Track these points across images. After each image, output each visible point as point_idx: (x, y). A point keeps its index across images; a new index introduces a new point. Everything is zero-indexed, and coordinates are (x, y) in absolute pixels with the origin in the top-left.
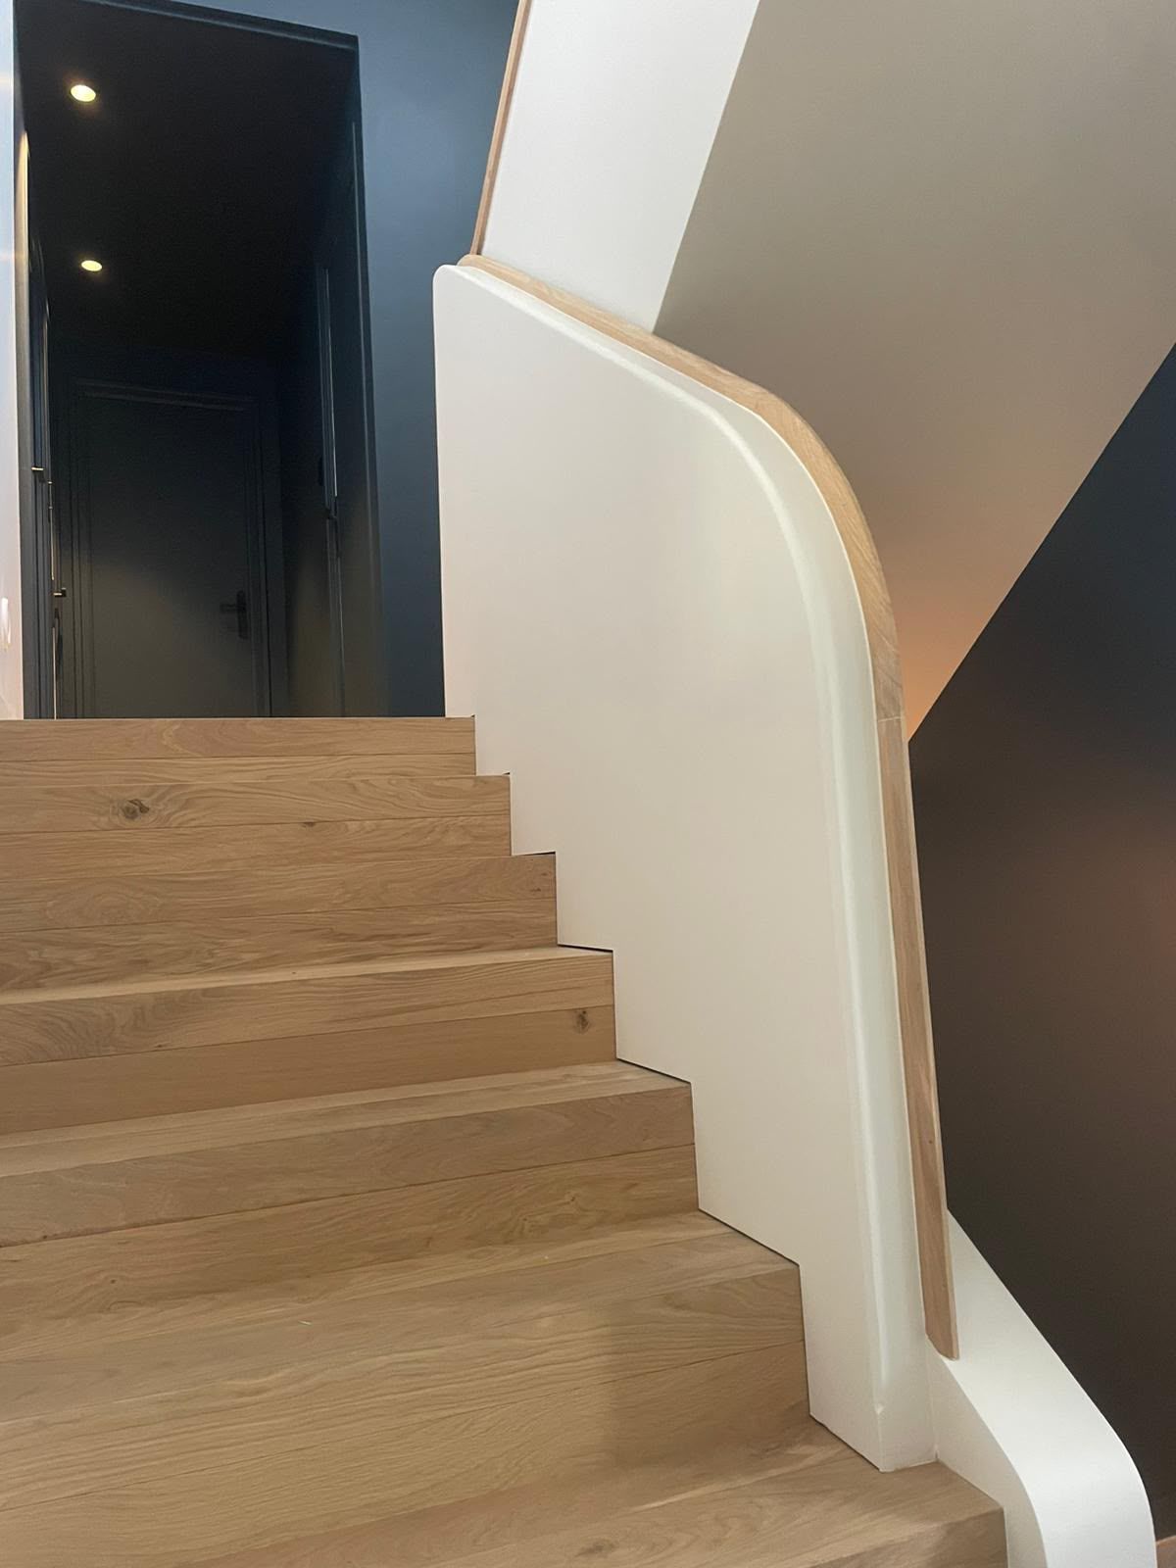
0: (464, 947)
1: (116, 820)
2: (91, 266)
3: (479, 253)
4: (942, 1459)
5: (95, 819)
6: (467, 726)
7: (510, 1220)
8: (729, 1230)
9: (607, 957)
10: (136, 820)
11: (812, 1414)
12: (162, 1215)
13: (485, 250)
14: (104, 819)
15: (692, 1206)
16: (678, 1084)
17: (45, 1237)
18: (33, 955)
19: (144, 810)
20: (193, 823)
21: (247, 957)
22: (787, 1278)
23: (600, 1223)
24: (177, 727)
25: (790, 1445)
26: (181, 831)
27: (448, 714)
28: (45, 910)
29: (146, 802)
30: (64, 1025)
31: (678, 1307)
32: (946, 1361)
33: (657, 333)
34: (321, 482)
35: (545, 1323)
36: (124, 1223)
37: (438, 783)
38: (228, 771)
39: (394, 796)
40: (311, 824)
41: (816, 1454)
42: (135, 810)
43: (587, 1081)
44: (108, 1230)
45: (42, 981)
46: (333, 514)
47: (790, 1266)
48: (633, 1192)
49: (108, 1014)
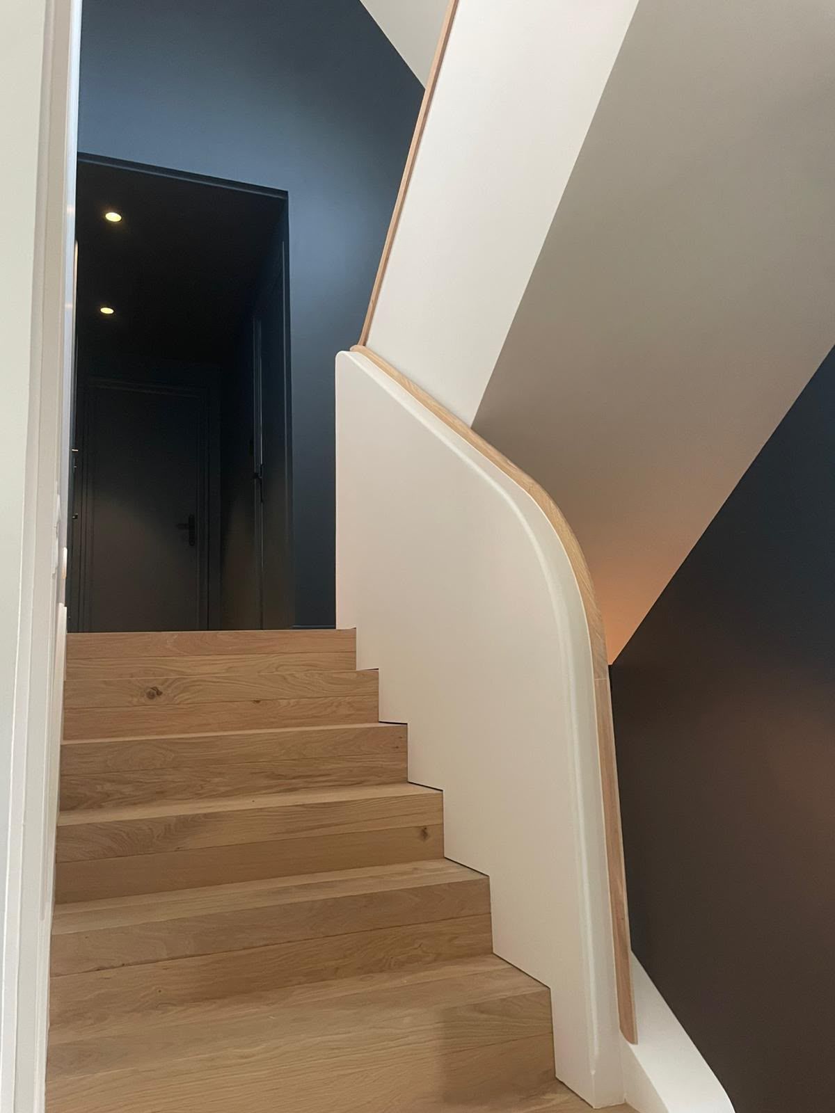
0: (350, 783)
1: (142, 700)
2: (107, 311)
3: (364, 345)
4: (629, 1103)
5: (130, 699)
6: (351, 635)
7: (384, 958)
8: (510, 966)
9: (439, 794)
10: (155, 699)
11: (557, 1076)
12: (188, 953)
13: (368, 343)
14: (135, 700)
15: (488, 951)
16: (482, 876)
17: (123, 965)
18: (99, 788)
19: (159, 693)
20: (189, 701)
21: (223, 789)
22: (543, 995)
23: (435, 960)
24: (176, 636)
25: (544, 1094)
26: (181, 706)
27: (338, 627)
28: (106, 761)
29: (160, 688)
30: (123, 834)
31: (482, 1012)
32: (631, 1046)
33: (473, 428)
34: (252, 453)
35: (407, 1020)
36: (167, 957)
37: (335, 676)
38: (205, 664)
39: (308, 684)
40: (258, 702)
41: (559, 1098)
42: (154, 693)
43: (429, 873)
44: (158, 961)
45: (103, 804)
46: (259, 475)
47: (545, 989)
48: (456, 942)
49: (150, 829)
